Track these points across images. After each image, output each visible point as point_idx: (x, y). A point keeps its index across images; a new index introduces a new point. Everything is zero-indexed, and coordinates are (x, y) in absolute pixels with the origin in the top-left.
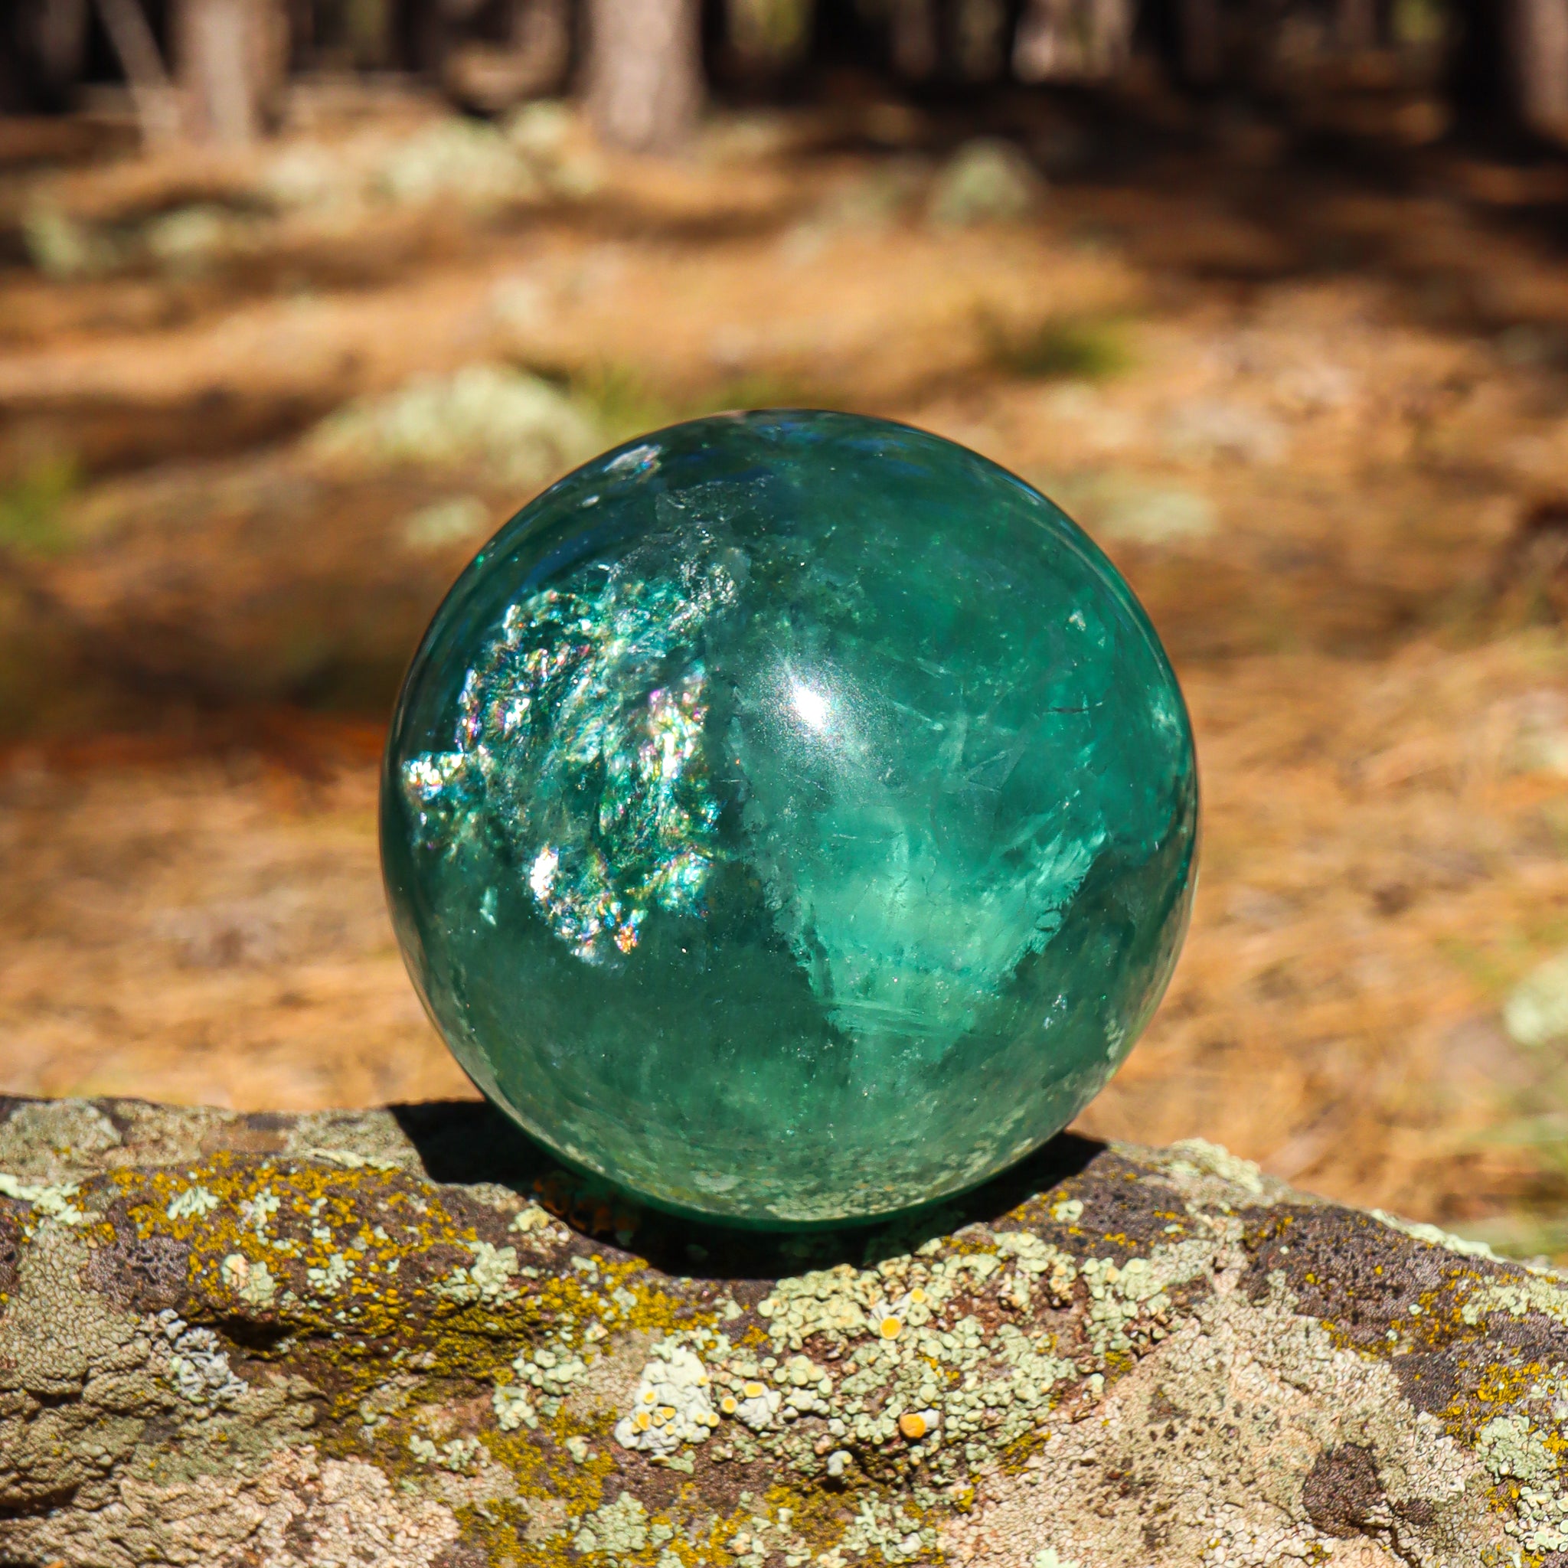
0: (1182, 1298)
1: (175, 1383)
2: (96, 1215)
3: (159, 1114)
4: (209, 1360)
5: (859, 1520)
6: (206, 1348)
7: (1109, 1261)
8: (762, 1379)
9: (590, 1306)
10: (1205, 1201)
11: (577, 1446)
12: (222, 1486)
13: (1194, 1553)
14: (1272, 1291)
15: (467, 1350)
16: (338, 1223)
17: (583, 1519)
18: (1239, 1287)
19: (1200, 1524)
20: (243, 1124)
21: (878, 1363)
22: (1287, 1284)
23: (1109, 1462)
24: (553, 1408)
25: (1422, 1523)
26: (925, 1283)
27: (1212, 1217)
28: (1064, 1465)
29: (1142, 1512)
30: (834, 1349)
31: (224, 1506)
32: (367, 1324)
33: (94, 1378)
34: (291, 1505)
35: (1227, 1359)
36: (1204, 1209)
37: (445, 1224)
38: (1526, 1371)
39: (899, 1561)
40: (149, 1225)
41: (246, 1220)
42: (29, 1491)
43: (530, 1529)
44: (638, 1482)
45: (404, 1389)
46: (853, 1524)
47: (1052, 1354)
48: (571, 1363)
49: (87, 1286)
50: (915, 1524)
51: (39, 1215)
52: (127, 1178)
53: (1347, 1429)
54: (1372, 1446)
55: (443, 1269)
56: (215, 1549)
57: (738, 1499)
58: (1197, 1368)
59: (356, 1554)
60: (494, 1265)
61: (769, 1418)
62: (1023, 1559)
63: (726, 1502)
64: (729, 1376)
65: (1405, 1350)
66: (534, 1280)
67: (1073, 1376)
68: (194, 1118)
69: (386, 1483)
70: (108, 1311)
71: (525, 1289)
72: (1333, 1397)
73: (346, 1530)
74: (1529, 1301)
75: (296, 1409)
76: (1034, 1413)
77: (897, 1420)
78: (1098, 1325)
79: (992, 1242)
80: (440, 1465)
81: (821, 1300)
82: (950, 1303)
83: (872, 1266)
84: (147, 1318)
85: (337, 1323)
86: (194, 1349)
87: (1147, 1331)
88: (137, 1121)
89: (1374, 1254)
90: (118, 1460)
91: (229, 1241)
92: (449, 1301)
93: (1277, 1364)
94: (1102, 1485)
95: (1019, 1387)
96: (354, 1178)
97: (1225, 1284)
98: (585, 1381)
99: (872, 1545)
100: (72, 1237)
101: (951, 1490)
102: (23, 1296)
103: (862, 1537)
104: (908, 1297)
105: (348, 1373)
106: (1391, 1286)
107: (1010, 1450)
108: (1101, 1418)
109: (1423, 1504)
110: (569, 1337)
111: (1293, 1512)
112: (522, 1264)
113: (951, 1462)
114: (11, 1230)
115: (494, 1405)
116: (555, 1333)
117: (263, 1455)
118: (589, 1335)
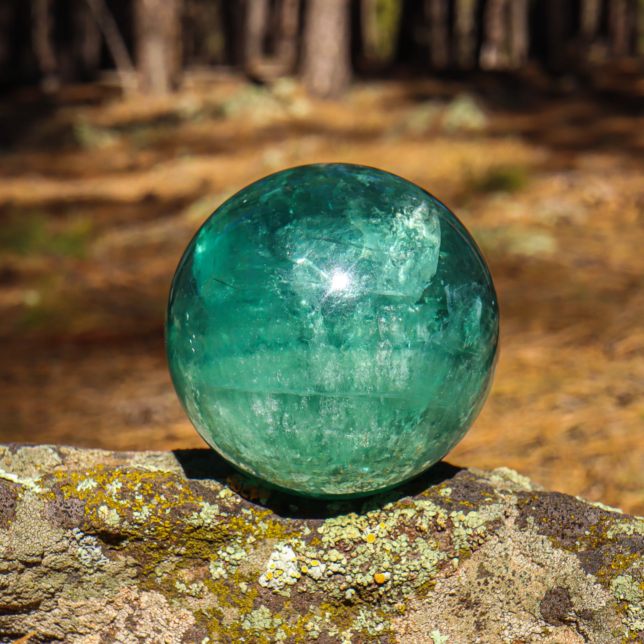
0: (491, 527)
1: (79, 558)
2: (48, 489)
3: (78, 452)
4: (93, 549)
5: (359, 618)
6: (92, 544)
7: (462, 512)
8: (318, 559)
9: (249, 529)
10: (502, 489)
11: (243, 586)
12: (99, 602)
13: (496, 632)
14: (528, 525)
15: (198, 547)
16: (146, 493)
17: (246, 616)
18: (515, 523)
19: (498, 620)
20: (113, 456)
21: (366, 553)
22: (535, 522)
23: (461, 594)
24: (233, 570)
25: (588, 619)
26: (386, 520)
27: (505, 495)
28: (442, 596)
29: (475, 615)
30: (348, 547)
31: (100, 610)
32: (157, 535)
33: (46, 556)
34: (127, 610)
35: (510, 553)
36: (501, 492)
37: (190, 494)
38: (631, 557)
39: (374, 634)
40: (69, 494)
41: (108, 492)
42: (21, 603)
43: (224, 620)
44: (268, 601)
45: (173, 562)
46: (356, 619)
47: (437, 550)
48: (241, 552)
49: (44, 518)
50: (381, 619)
51: (25, 489)
52: (61, 475)
53: (558, 581)
54: (568, 588)
55: (188, 513)
56: (97, 628)
57: (308, 607)
58: (497, 556)
59: (154, 630)
60: (209, 511)
61: (321, 574)
62: (426, 634)
63: (304, 609)
64: (305, 557)
65: (583, 549)
66: (226, 518)
67: (446, 559)
68: (93, 454)
69: (166, 601)
70: (52, 528)
71: (222, 521)
72: (553, 568)
73: (150, 620)
74: (634, 529)
75: (129, 570)
76: (430, 574)
77: (373, 576)
78: (456, 538)
79: (414, 504)
80: (188, 593)
81: (343, 527)
83: (365, 514)
84: (68, 531)
85: (145, 534)
86: (87, 544)
87: (476, 540)
88: (69, 455)
89: (571, 510)
90: (57, 590)
91: (101, 500)
92: (191, 526)
93: (530, 555)
94: (458, 604)
95: (424, 563)
96: (153, 476)
97: (510, 523)
98: (247, 559)
99: (364, 628)
100: (38, 498)
101: (396, 605)
102: (17, 521)
103: (360, 625)
104: (378, 526)
105: (150, 555)
106: (578, 523)
107: (420, 589)
108: (458, 576)
109: (589, 611)
110: (240, 541)
111: (536, 615)
112: (221, 511)
113: (396, 594)
114: (13, 495)
115: (210, 569)
116: (235, 540)
117: (116, 589)
118: (248, 541)
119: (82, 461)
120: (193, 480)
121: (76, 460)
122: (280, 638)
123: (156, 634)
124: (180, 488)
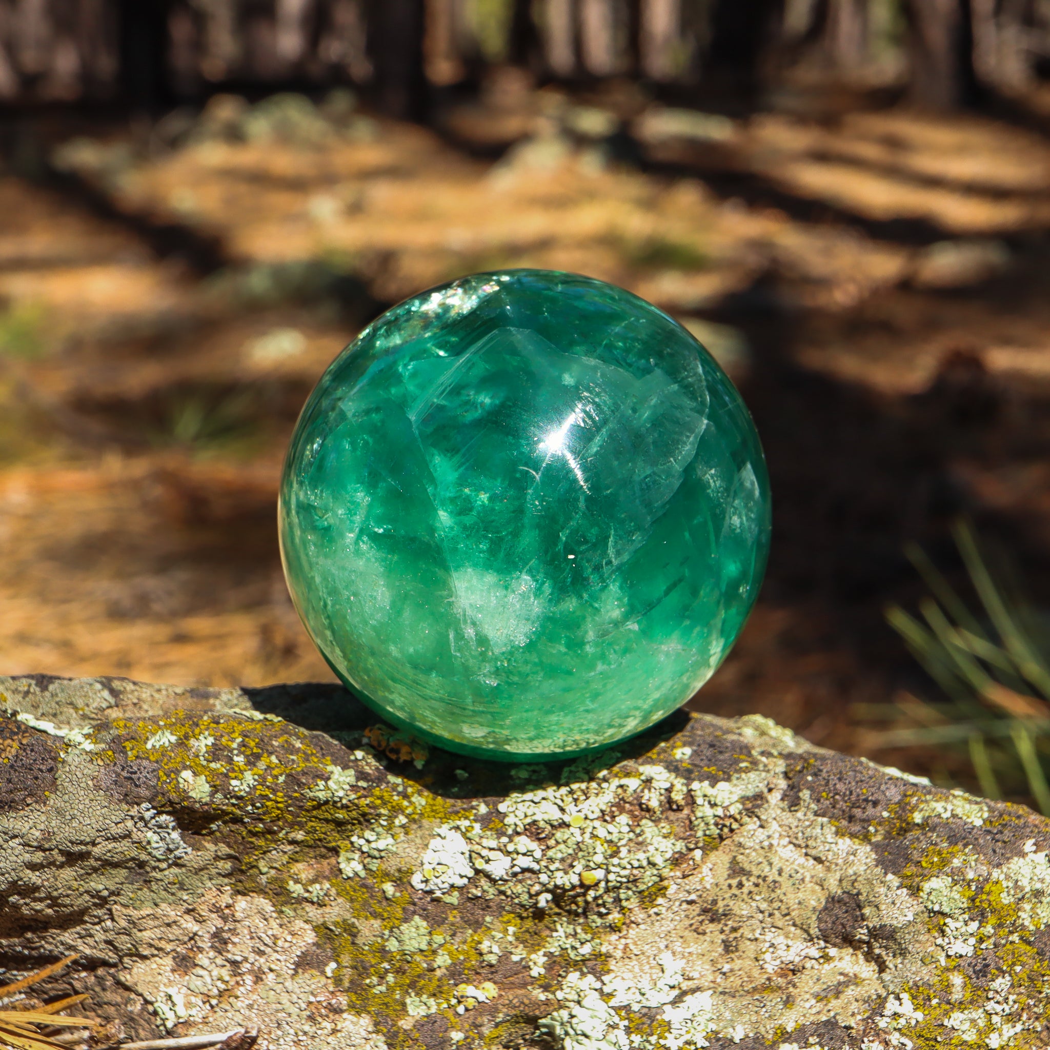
0: (749, 805)
1: (148, 847)
2: (103, 746)
3: (138, 688)
4: (169, 834)
5: (555, 934)
6: (167, 827)
7: (706, 783)
8: (500, 850)
9: (398, 805)
10: (762, 749)
11: (389, 888)
12: (174, 910)
13: (753, 956)
14: (802, 802)
15: (323, 830)
16: (249, 753)
17: (391, 931)
18: (782, 799)
19: (756, 939)
20: (188, 695)
21: (569, 841)
22: (811, 798)
23: (704, 902)
24: (374, 865)
25: (887, 939)
26: (597, 794)
27: (767, 758)
28: (677, 903)
29: (722, 932)
30: (543, 832)
31: (175, 922)
32: (264, 814)
33: (99, 843)
34: (215, 922)
35: (775, 842)
36: (763, 753)
37: (312, 754)
38: (950, 850)
39: (578, 958)
40: (134, 752)
41: (193, 750)
42: (58, 911)
43: (359, 938)
44: (424, 910)
45: (285, 853)
46: (552, 937)
47: (672, 837)
48: (386, 838)
49: (97, 788)
50: (589, 937)
51: (68, 745)
52: (122, 724)
53: (844, 884)
54: (859, 894)
55: (311, 781)
56: (169, 947)
57: (483, 919)
58: (757, 847)
59: (254, 952)
60: (341, 779)
61: (503, 873)
62: (651, 958)
63: (477, 922)
64: (480, 847)
65: (879, 838)
66: (364, 789)
67: (684, 851)
68: (159, 691)
69: (273, 909)
70: (109, 803)
71: (359, 794)
72: (837, 865)
73: (248, 937)
74: (952, 810)
75: (220, 864)
76: (660, 872)
77: (580, 875)
78: (700, 820)
79: (637, 770)
80: (306, 898)
81: (536, 803)
82: (612, 806)
83: (567, 784)
84: (133, 807)
85: (247, 812)
86: (160, 827)
87: (728, 824)
88: (124, 692)
89: (862, 781)
90: (112, 893)
91: (183, 762)
92: (314, 800)
94: (699, 915)
95: (652, 856)
96: (258, 726)
97: (775, 798)
98: (394, 849)
99: (562, 949)
100: (88, 759)
101: (610, 917)
102: (58, 793)
103: (556, 944)
104: (588, 802)
105: (252, 843)
106: (871, 801)
107: (646, 894)
108: (700, 876)
109: (888, 927)
110: (385, 823)
111: (812, 932)
112: (358, 779)
113: (611, 900)
114: (53, 754)
115: (339, 863)
116: (376, 820)
117: (199, 892)
118: (397, 822)
119: (144, 702)
120: (314, 732)
121: (135, 701)
122: (441, 964)
123: (257, 957)
124: (298, 744)
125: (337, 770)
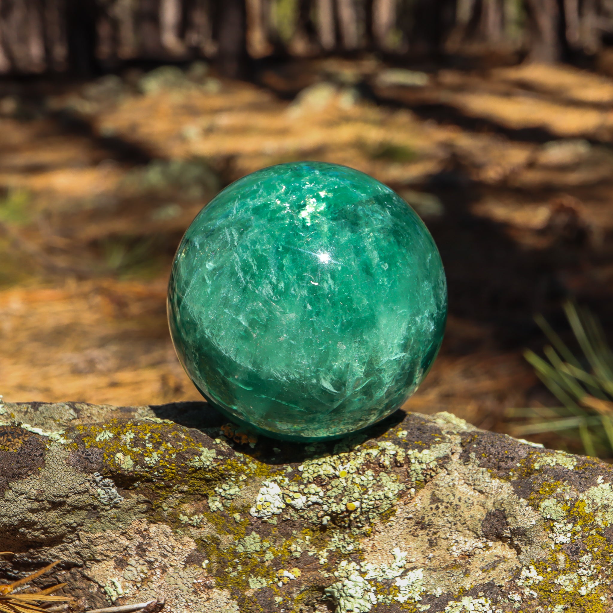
0: (441, 462)
1: (98, 497)
2: (71, 440)
3: (90, 407)
4: (110, 489)
5: (333, 539)
6: (109, 486)
7: (416, 450)
8: (300, 492)
9: (241, 468)
10: (448, 430)
11: (237, 516)
12: (115, 533)
13: (446, 548)
14: (471, 460)
15: (199, 484)
16: (155, 442)
17: (239, 541)
18: (460, 458)
19: (447, 538)
20: (119, 410)
21: (339, 486)
22: (476, 457)
23: (417, 518)
24: (229, 504)
25: (521, 535)
26: (354, 459)
27: (451, 435)
28: (402, 519)
29: (428, 535)
30: (324, 481)
31: (115, 540)
32: (165, 476)
33: (70, 496)
34: (139, 539)
35: (456, 483)
36: (448, 433)
37: (191, 441)
38: (555, 484)
39: (346, 553)
40: (89, 443)
41: (123, 441)
42: (47, 536)
43: (221, 545)
44: (258, 528)
45: (177, 498)
46: (331, 541)
47: (398, 482)
48: (234, 488)
49: (68, 464)
50: (352, 540)
51: (51, 441)
52: (81, 427)
53: (496, 505)
54: (505, 510)
55: (191, 457)
56: (112, 555)
57: (292, 532)
58: (446, 486)
59: (161, 555)
60: (208, 455)
61: (302, 505)
62: (388, 551)
63: (288, 534)
64: (288, 491)
65: (515, 478)
66: (221, 460)
67: (405, 489)
68: (102, 409)
69: (171, 531)
70: (76, 473)
71: (219, 463)
72: (492, 494)
73: (157, 547)
74: (556, 461)
75: (140, 506)
76: (392, 502)
77: (346, 505)
78: (413, 472)
79: (377, 444)
80: (190, 524)
81: (319, 465)
82: (363, 465)
83: (337, 454)
84: (89, 475)
85: (155, 475)
86: (105, 486)
87: (429, 473)
88: (82, 410)
89: (505, 447)
90: (79, 525)
91: (117, 449)
92: (193, 468)
93: (473, 484)
94: (414, 526)
95: (387, 493)
96: (159, 426)
97: (455, 458)
98: (240, 494)
99: (337, 548)
100: (63, 448)
101: (364, 528)
102: (46, 468)
103: (334, 545)
104: (349, 463)
105: (158, 493)
106: (510, 457)
107: (384, 514)
108: (414, 503)
109: (522, 529)
110: (234, 479)
111: (479, 533)
112: (218, 455)
113: (364, 519)
114: (42, 446)
115: (208, 503)
116: (229, 478)
117: (129, 522)
118: (241, 478)
119: (94, 415)
120: (192, 429)
121: (89, 415)
122: (268, 559)
123: (163, 559)
124: (183, 436)
125: (205, 450)
